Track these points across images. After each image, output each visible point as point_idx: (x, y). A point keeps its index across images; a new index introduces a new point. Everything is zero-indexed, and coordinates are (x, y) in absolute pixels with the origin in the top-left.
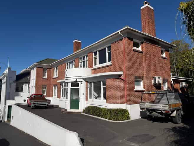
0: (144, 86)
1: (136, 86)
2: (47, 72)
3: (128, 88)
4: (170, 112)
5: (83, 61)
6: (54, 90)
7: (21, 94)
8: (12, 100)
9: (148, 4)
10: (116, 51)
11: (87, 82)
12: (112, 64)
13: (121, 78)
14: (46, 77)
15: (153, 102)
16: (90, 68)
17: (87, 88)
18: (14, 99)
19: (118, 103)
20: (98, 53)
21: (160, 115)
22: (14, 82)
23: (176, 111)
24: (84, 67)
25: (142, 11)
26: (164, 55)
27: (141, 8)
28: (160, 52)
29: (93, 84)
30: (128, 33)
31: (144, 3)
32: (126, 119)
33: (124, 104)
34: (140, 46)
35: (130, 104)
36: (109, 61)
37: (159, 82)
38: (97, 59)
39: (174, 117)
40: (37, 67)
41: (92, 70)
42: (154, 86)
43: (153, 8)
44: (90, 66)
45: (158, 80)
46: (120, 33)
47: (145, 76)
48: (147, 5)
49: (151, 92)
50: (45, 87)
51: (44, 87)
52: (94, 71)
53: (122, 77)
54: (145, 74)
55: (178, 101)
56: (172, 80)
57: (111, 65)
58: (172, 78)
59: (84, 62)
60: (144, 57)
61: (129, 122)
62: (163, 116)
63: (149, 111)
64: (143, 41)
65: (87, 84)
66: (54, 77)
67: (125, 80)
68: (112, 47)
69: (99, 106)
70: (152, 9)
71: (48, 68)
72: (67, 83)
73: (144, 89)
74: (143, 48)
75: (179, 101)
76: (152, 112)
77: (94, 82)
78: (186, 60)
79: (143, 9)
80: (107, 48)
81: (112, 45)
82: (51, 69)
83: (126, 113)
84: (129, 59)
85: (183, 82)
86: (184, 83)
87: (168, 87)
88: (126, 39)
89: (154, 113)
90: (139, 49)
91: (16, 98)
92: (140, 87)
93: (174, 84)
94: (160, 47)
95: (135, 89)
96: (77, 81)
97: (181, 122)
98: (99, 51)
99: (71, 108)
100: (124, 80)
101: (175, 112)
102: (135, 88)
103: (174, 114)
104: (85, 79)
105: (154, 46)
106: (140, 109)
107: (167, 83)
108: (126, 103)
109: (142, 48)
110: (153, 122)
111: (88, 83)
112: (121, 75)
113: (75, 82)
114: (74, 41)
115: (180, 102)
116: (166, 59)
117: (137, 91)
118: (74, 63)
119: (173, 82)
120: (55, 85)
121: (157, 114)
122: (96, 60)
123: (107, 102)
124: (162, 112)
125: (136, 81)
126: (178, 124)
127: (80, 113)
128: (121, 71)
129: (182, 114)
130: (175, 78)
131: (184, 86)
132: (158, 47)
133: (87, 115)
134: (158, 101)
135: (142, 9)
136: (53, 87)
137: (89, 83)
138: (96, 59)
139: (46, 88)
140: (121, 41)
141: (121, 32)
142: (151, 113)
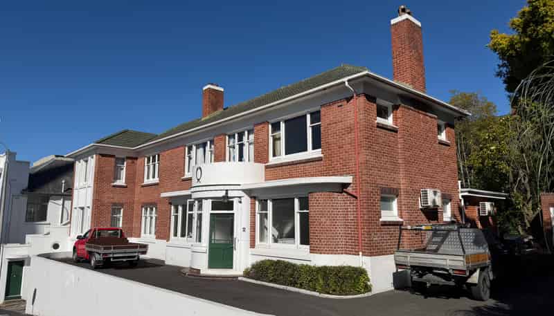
0: (401, 212)
1: (382, 212)
2: (125, 168)
3: (366, 217)
4: (468, 274)
5: (239, 144)
6: (143, 219)
7: (43, 227)
8: (18, 245)
9: (409, 13)
10: (334, 125)
11: (254, 198)
12: (322, 155)
13: (346, 193)
14: (122, 182)
15: (424, 250)
16: (260, 162)
17: (253, 215)
18: (22, 242)
19: (339, 254)
20: (283, 126)
21: (444, 281)
22: (23, 192)
23: (478, 271)
24: (241, 158)
25: (393, 30)
26: (443, 137)
27: (393, 22)
28: (436, 129)
29: (270, 204)
30: (365, 84)
31: (400, 10)
32: (363, 290)
33: (355, 255)
34: (392, 115)
35: (371, 256)
36: (314, 148)
37: (434, 201)
38: (279, 139)
39: (475, 285)
40: (100, 155)
41: (267, 167)
42: (424, 213)
43: (419, 24)
44: (260, 157)
45: (433, 198)
46: (347, 83)
47: (402, 187)
48: (405, 16)
49: (423, 228)
50: (120, 209)
51: (116, 208)
52: (273, 171)
53: (350, 189)
54: (402, 182)
55: (481, 248)
56: (463, 196)
57: (319, 159)
58: (462, 193)
59: (241, 146)
60: (401, 140)
61: (368, 297)
62: (452, 283)
63: (418, 272)
64: (399, 102)
65: (255, 204)
66: (146, 182)
67: (358, 196)
68: (322, 113)
69: (290, 261)
70: (417, 26)
71: (128, 158)
72: (200, 200)
73: (401, 220)
74: (399, 120)
75: (484, 249)
76: (425, 274)
77: (273, 200)
78: (492, 148)
79: (396, 24)
80: (308, 117)
81: (323, 111)
82: (136, 159)
83: (363, 275)
84: (369, 147)
85: (486, 203)
86: (488, 206)
87: (453, 215)
88: (362, 99)
89: (429, 276)
90: (389, 121)
91: (29, 238)
92: (391, 214)
93: (466, 208)
94: (436, 117)
95: (381, 220)
96: (229, 195)
97: (490, 298)
98: (286, 122)
99: (211, 266)
100: (356, 198)
101: (477, 274)
102: (380, 217)
103: (475, 278)
104: (248, 192)
105: (422, 116)
106: (395, 266)
107: (450, 204)
108: (361, 253)
109: (395, 119)
110: (426, 297)
111: (257, 203)
112: (348, 184)
113: (224, 197)
114: (204, 88)
115: (487, 251)
116: (449, 146)
117: (385, 224)
118: (210, 147)
119: (465, 202)
120: (150, 205)
121: (436, 277)
122: (278, 142)
123: (312, 251)
124: (450, 274)
125: (384, 199)
126: (483, 300)
127: (236, 277)
128: (348, 174)
129: (491, 278)
130: (469, 192)
131: (489, 212)
132: (430, 117)
133: (259, 282)
134: (434, 247)
135: (393, 25)
136: (143, 209)
137: (260, 201)
138: (276, 139)
139: (122, 210)
140: (348, 102)
141: (349, 81)
142: (421, 276)
